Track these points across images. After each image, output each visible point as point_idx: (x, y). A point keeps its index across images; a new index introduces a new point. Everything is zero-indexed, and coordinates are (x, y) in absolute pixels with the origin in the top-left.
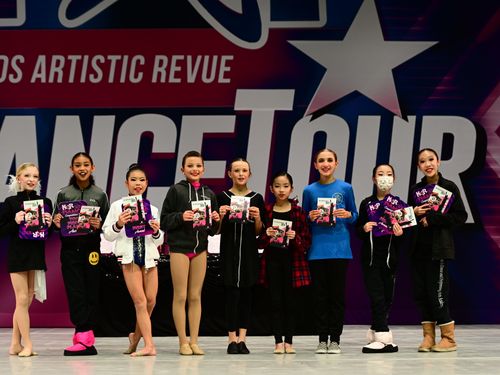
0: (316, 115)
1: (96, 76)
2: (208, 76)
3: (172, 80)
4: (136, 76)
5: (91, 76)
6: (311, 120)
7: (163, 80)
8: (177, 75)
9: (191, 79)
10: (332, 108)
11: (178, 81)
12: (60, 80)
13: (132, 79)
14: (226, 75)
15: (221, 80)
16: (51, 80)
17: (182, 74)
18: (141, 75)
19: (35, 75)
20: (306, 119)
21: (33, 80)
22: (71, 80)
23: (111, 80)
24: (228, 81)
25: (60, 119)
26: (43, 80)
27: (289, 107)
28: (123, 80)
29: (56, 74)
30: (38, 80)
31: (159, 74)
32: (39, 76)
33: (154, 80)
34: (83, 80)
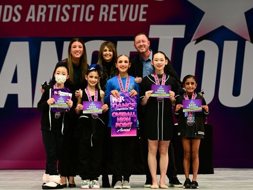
0: (198, 41)
1: (65, 17)
2: (133, 17)
3: (111, 19)
4: (89, 17)
5: (62, 18)
6: (196, 43)
7: (105, 20)
8: (114, 16)
9: (123, 19)
10: (208, 37)
11: (115, 20)
12: (43, 20)
13: (87, 20)
14: (144, 16)
15: (141, 19)
16: (38, 20)
17: (117, 16)
18: (92, 17)
19: (29, 17)
20: (192, 43)
21: (27, 20)
22: (50, 20)
23: (74, 20)
24: (145, 20)
25: (43, 44)
26: (33, 20)
27: (182, 36)
28: (81, 20)
29: (41, 17)
30: (30, 20)
31: (103, 16)
32: (31, 17)
33: (100, 19)
34: (57, 20)
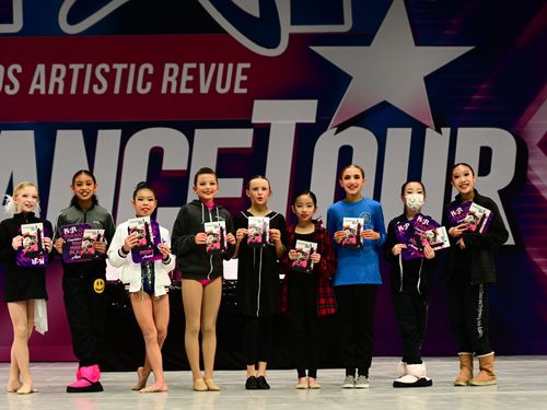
0: (341, 128)
1: (100, 87)
2: (223, 86)
3: (183, 90)
4: (144, 87)
5: (95, 87)
6: (337, 133)
7: (173, 91)
8: (189, 85)
9: (204, 89)
10: (358, 120)
11: (190, 91)
12: (61, 91)
13: (140, 90)
14: (243, 84)
15: (237, 90)
16: (51, 91)
17: (194, 84)
18: (149, 85)
19: (34, 86)
20: (331, 131)
21: (31, 92)
22: (73, 91)
23: (117, 91)
24: (245, 91)
25: (61, 134)
26: (43, 92)
27: (312, 120)
28: (129, 91)
29: (57, 85)
30: (37, 91)
31: (170, 84)
32: (38, 87)
33: (164, 90)
34: (86, 91)
